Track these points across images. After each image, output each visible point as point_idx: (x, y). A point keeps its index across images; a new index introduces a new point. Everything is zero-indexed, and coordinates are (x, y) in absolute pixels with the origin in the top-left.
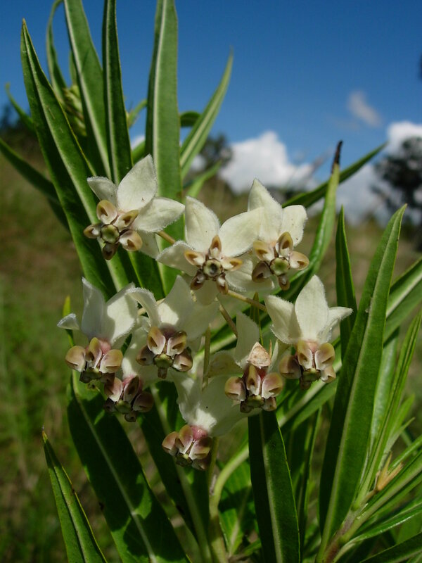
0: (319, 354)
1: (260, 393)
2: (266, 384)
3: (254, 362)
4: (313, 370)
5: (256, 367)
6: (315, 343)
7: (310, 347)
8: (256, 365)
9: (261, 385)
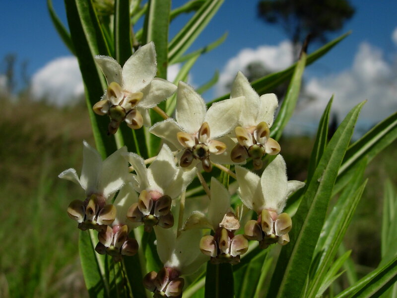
0: (278, 223)
1: (230, 252)
2: (234, 244)
3: (226, 226)
4: (273, 236)
5: (227, 230)
6: (275, 211)
7: (272, 215)
8: (228, 228)
9: (230, 245)
